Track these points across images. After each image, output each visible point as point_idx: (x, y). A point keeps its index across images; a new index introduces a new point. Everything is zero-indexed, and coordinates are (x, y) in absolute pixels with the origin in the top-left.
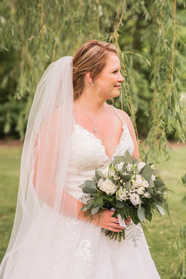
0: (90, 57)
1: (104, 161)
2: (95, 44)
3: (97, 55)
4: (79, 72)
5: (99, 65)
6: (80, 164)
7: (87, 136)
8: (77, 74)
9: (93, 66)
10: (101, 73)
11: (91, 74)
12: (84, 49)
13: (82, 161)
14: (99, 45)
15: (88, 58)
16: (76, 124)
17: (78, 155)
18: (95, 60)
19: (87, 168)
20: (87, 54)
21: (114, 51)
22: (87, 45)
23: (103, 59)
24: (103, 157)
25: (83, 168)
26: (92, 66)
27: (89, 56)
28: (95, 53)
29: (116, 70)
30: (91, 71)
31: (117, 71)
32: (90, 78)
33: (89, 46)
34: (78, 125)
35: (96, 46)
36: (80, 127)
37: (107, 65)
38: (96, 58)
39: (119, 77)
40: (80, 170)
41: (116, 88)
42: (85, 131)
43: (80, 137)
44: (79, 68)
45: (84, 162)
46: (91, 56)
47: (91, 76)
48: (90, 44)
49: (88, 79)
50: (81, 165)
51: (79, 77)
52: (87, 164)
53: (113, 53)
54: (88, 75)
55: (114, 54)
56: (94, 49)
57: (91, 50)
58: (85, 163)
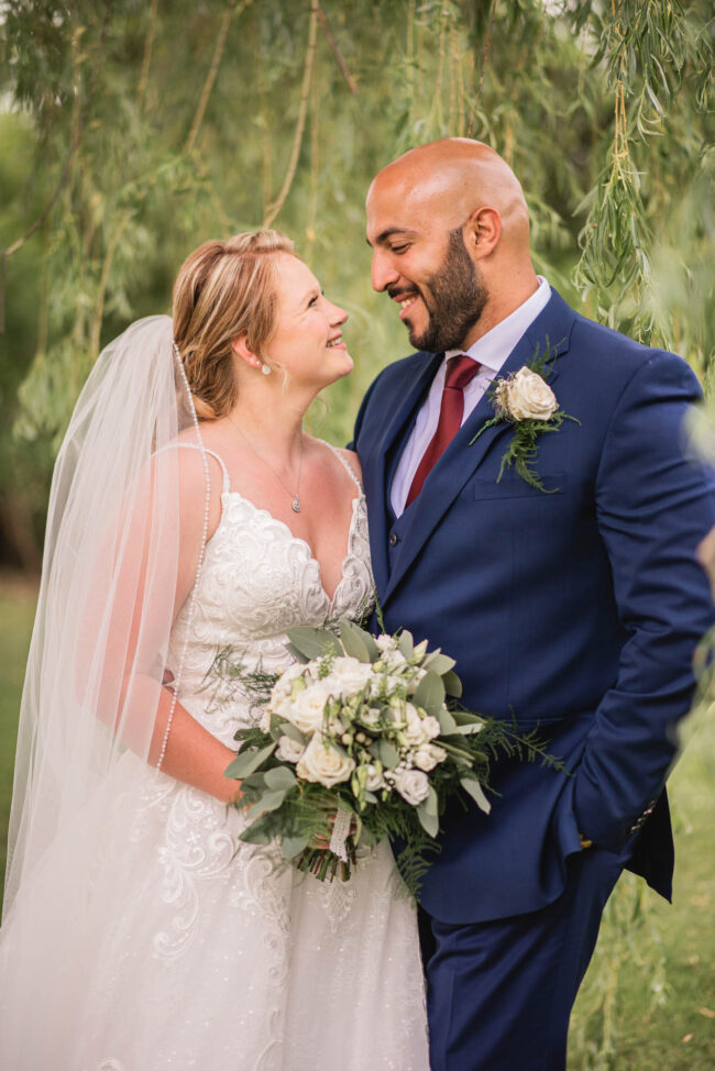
0: (222, 297)
1: (318, 607)
2: (217, 254)
3: (239, 283)
4: (211, 354)
5: (258, 307)
6: (245, 616)
7: (269, 528)
8: (207, 360)
9: (243, 319)
10: (275, 328)
11: (247, 342)
12: (193, 282)
13: (251, 606)
14: (231, 252)
15: (219, 303)
16: (230, 491)
17: (239, 588)
18: (240, 300)
19: (265, 628)
20: (209, 291)
21: (280, 248)
22: (195, 269)
23: (262, 284)
24: (313, 594)
25: (252, 628)
26: (238, 318)
27: (219, 296)
28: (230, 279)
29: (312, 296)
30: (245, 333)
31: (317, 297)
32: (250, 356)
33: (202, 267)
34: (236, 496)
35: (224, 260)
36: (246, 501)
37: (280, 298)
38: (240, 291)
39: (330, 311)
40: (241, 634)
41: (334, 352)
42: (261, 512)
43: (243, 533)
44: (205, 341)
45: (258, 610)
46: (224, 293)
47: (249, 349)
48: (204, 261)
49: (246, 358)
50: (246, 620)
51: (217, 365)
52: (264, 616)
53: (280, 252)
54: (240, 348)
55: (284, 256)
56: (222, 272)
57: (215, 275)
58: (259, 614)
